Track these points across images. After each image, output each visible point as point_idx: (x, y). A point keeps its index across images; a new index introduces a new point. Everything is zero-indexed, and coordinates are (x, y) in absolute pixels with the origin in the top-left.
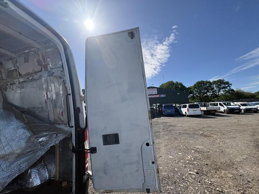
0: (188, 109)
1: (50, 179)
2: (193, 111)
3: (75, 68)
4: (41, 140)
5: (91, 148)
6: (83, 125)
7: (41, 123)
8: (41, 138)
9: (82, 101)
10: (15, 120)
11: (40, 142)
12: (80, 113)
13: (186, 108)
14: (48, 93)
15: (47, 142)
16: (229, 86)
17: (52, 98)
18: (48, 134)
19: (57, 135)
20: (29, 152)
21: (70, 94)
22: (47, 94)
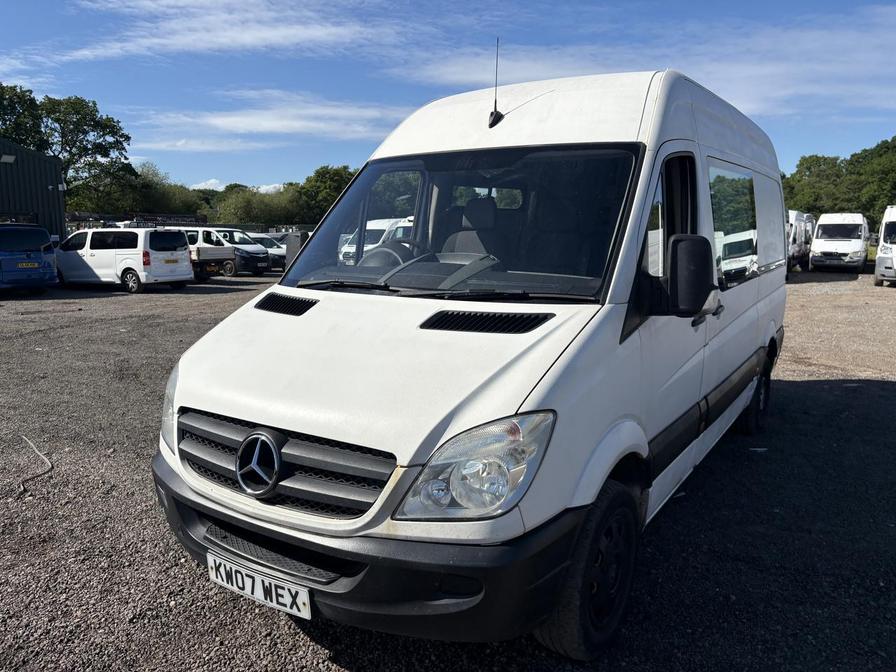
0: (146, 254)
2: (168, 262)
13: (135, 246)
16: (118, 145)
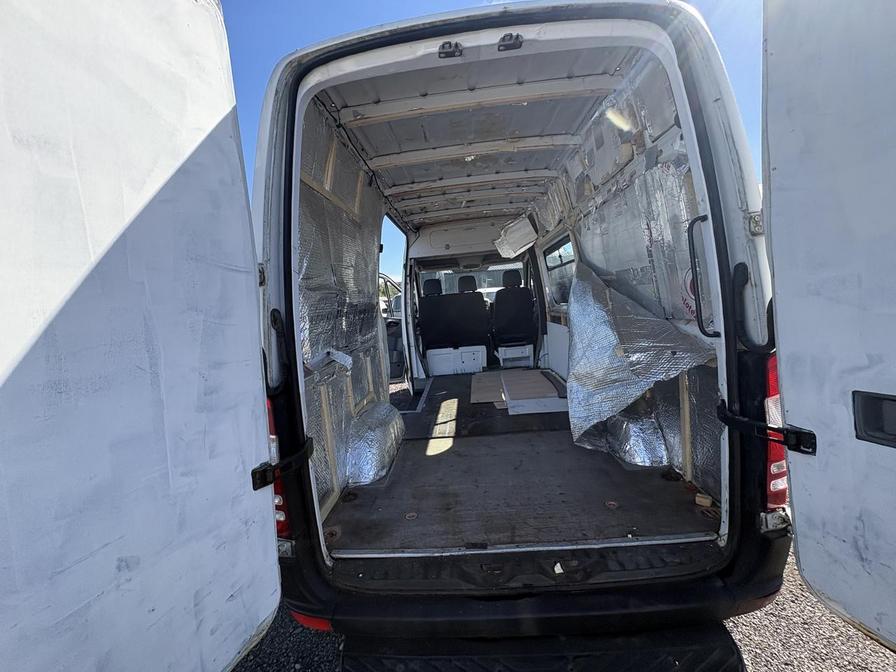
1: (670, 467)
3: (723, 101)
4: (634, 358)
5: (787, 426)
6: (758, 334)
7: (641, 315)
8: (635, 352)
9: (757, 239)
10: (591, 301)
11: (632, 364)
12: (748, 286)
14: (652, 224)
15: (648, 367)
17: (663, 239)
18: (652, 347)
19: (674, 353)
20: (616, 381)
21: (704, 218)
22: (649, 228)
